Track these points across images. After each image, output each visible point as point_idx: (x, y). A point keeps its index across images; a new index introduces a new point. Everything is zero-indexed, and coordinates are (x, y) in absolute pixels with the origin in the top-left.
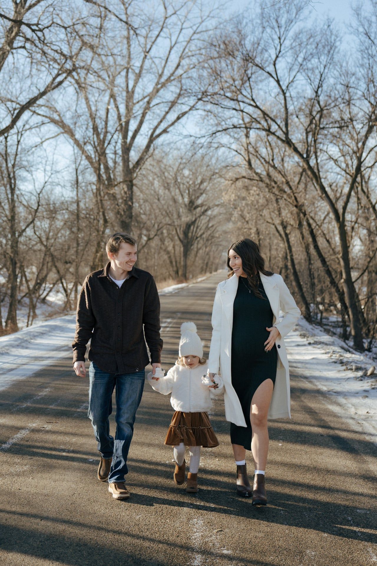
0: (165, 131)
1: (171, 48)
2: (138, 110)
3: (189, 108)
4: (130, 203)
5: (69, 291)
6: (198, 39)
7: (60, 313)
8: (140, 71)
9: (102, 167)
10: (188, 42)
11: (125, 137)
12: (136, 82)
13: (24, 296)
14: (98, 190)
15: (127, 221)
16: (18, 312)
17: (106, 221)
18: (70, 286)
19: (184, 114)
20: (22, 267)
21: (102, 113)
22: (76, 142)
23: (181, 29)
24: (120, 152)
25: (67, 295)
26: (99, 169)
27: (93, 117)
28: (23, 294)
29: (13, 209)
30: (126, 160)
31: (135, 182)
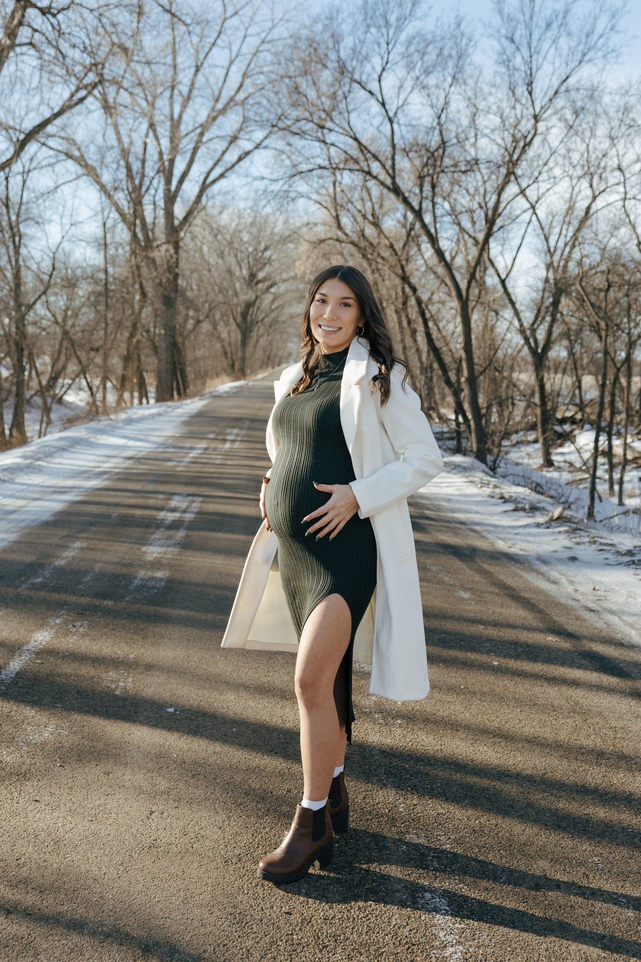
0: (222, 176)
1: (232, 62)
2: (187, 144)
3: (254, 145)
4: (177, 270)
5: (95, 389)
6: (268, 51)
7: (84, 418)
8: (190, 91)
9: (138, 222)
10: (255, 55)
11: (168, 182)
12: (184, 106)
13: (35, 394)
14: (133, 253)
15: (172, 295)
16: (26, 416)
17: (144, 294)
18: (97, 382)
19: (247, 154)
20: (31, 355)
21: (138, 149)
22: (103, 188)
23: (245, 37)
24: (161, 203)
25: (92, 394)
26: (135, 225)
27: (125, 154)
28: (32, 392)
29: (17, 276)
30: (169, 214)
31: (181, 244)
